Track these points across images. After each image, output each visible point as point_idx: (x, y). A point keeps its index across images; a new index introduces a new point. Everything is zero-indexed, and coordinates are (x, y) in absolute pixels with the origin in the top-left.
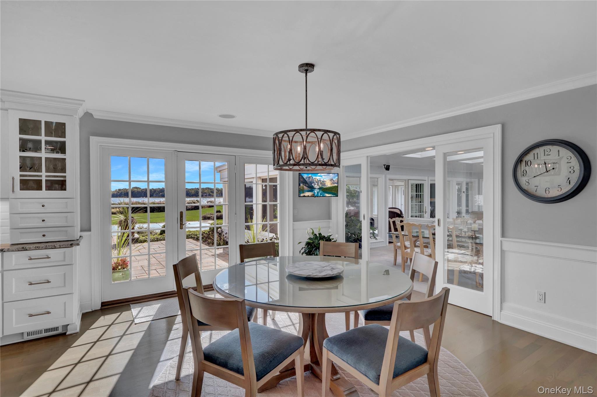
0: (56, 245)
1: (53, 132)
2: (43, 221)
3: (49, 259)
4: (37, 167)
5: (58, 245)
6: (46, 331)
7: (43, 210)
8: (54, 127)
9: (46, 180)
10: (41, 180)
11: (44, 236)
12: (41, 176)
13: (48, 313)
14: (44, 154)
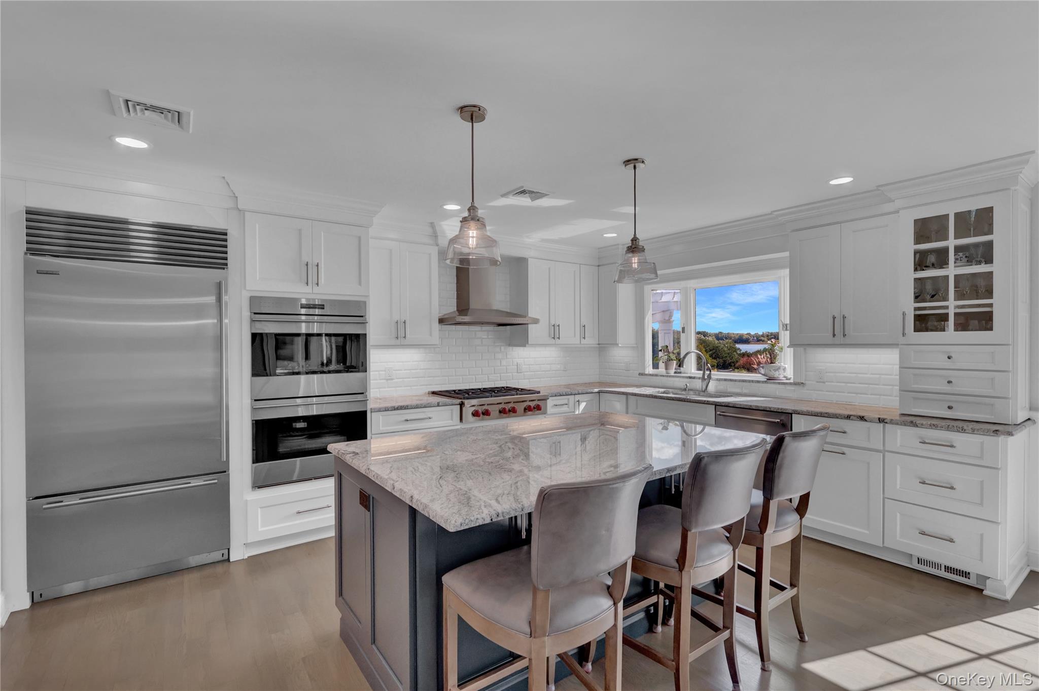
0: (965, 428)
1: (972, 229)
2: (949, 382)
3: (954, 449)
4: (943, 293)
5: (970, 428)
6: (948, 569)
7: (948, 364)
8: (973, 219)
9: (956, 314)
10: (947, 314)
11: (950, 408)
12: (947, 307)
13: (951, 541)
14: (952, 270)
